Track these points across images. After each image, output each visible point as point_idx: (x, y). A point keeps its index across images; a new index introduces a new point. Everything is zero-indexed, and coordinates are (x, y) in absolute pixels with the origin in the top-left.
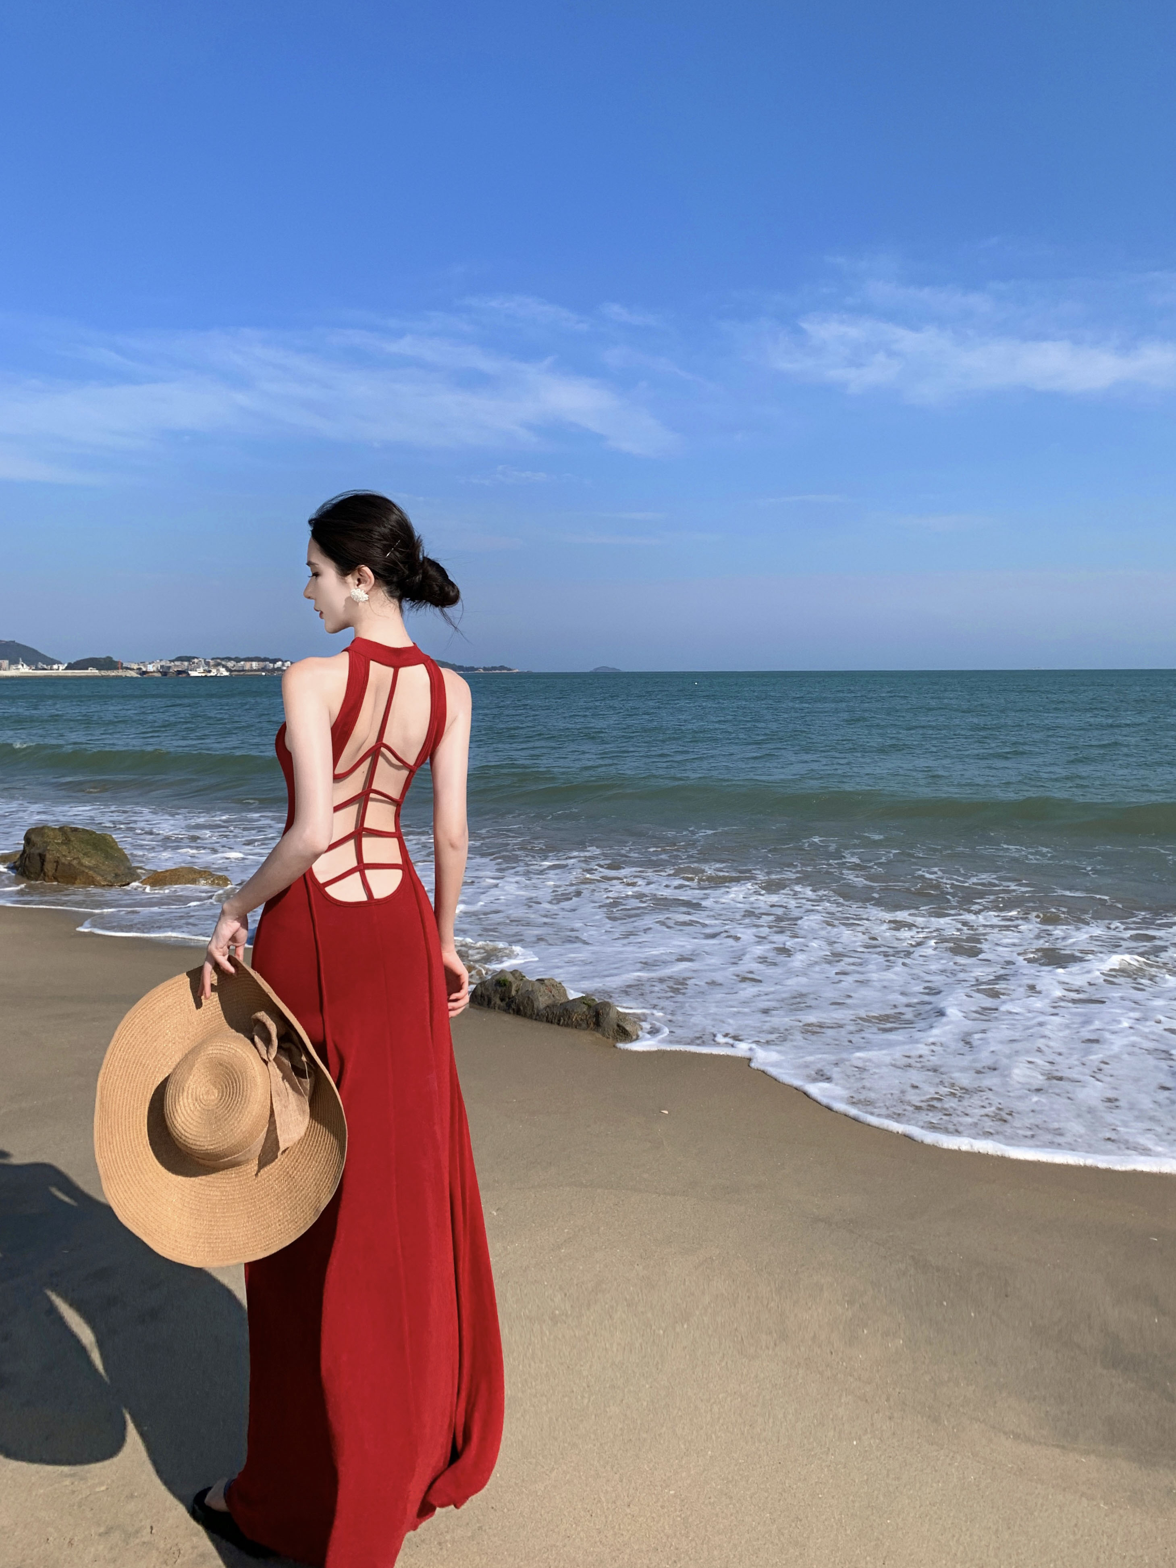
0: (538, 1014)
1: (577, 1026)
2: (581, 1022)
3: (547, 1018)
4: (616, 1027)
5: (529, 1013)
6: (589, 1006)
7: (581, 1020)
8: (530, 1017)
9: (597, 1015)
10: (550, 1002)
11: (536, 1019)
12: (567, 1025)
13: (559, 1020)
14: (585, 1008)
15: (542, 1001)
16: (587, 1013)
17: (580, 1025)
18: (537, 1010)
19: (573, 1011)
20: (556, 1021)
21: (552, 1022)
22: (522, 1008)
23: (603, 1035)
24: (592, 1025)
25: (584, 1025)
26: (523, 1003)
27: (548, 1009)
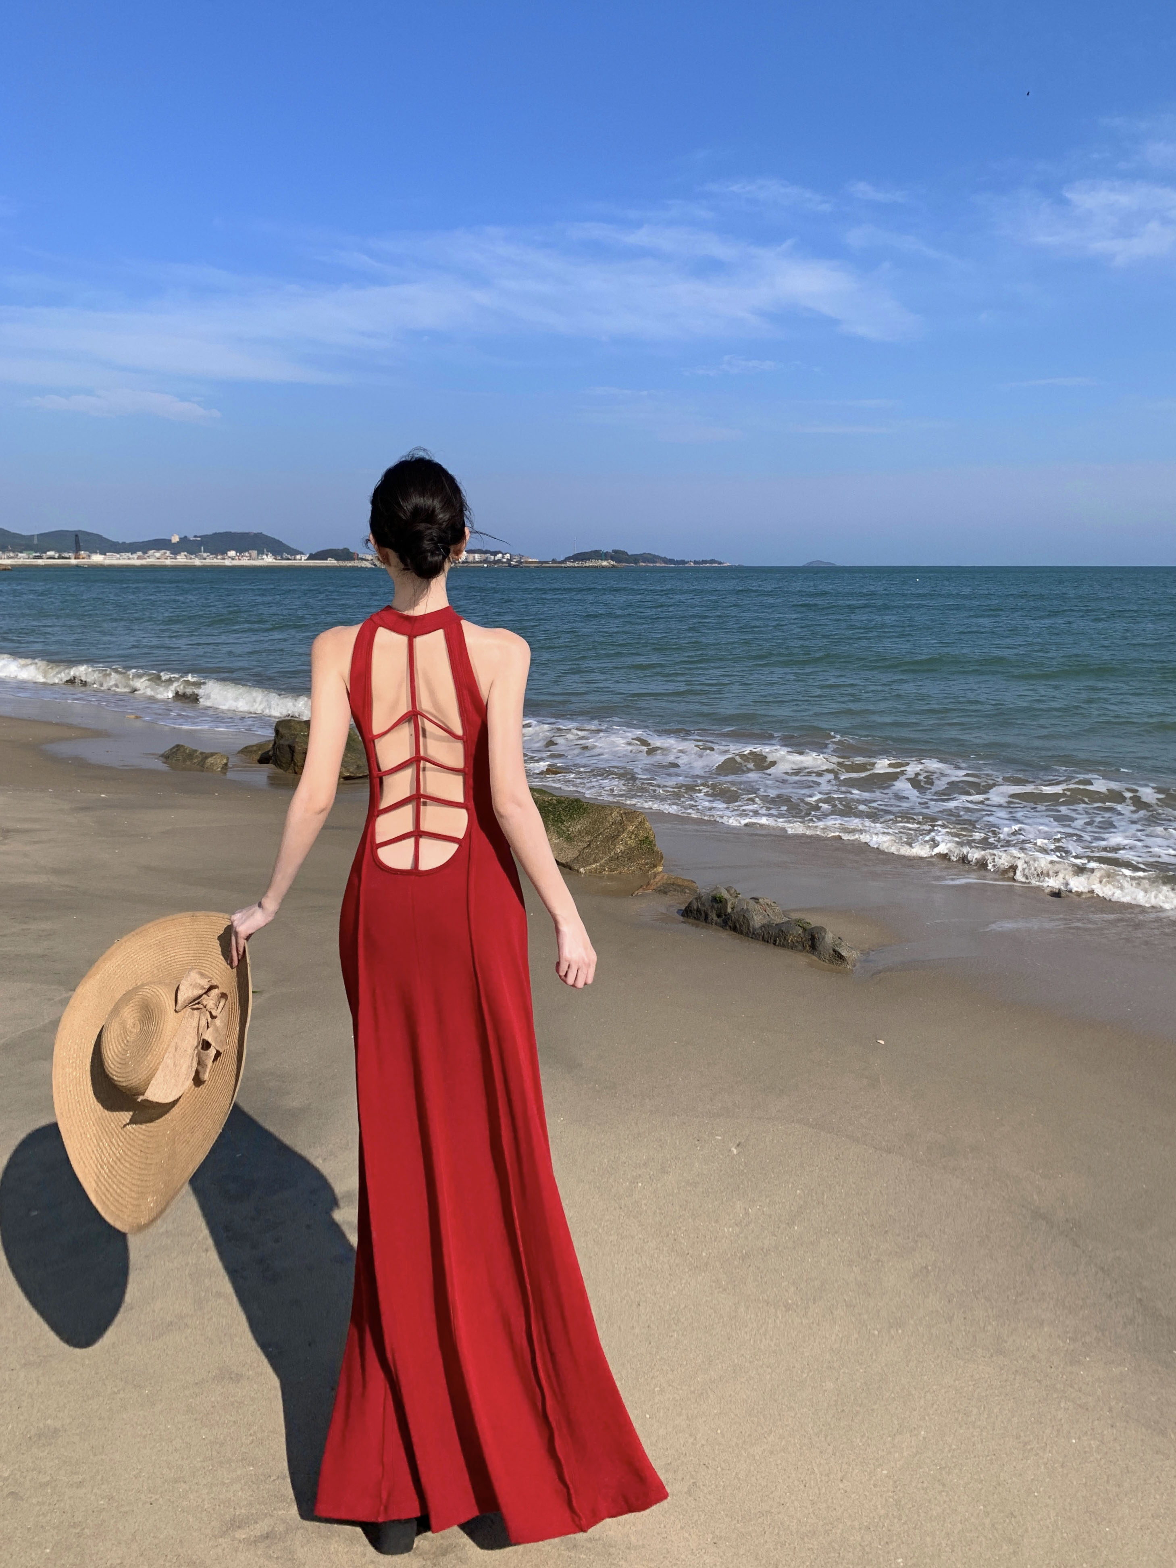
0: (754, 934)
1: (793, 947)
2: (797, 944)
3: (763, 937)
4: (831, 951)
5: (745, 931)
6: (805, 930)
7: (797, 942)
8: (747, 935)
9: (813, 938)
10: (765, 921)
11: (752, 938)
12: (783, 946)
13: (775, 941)
14: (800, 931)
15: (757, 921)
16: (802, 935)
17: (796, 947)
18: (753, 928)
19: (788, 932)
20: (772, 941)
21: (768, 942)
22: (738, 926)
23: (820, 958)
24: (808, 948)
25: (800, 947)
26: (738, 921)
27: (763, 929)
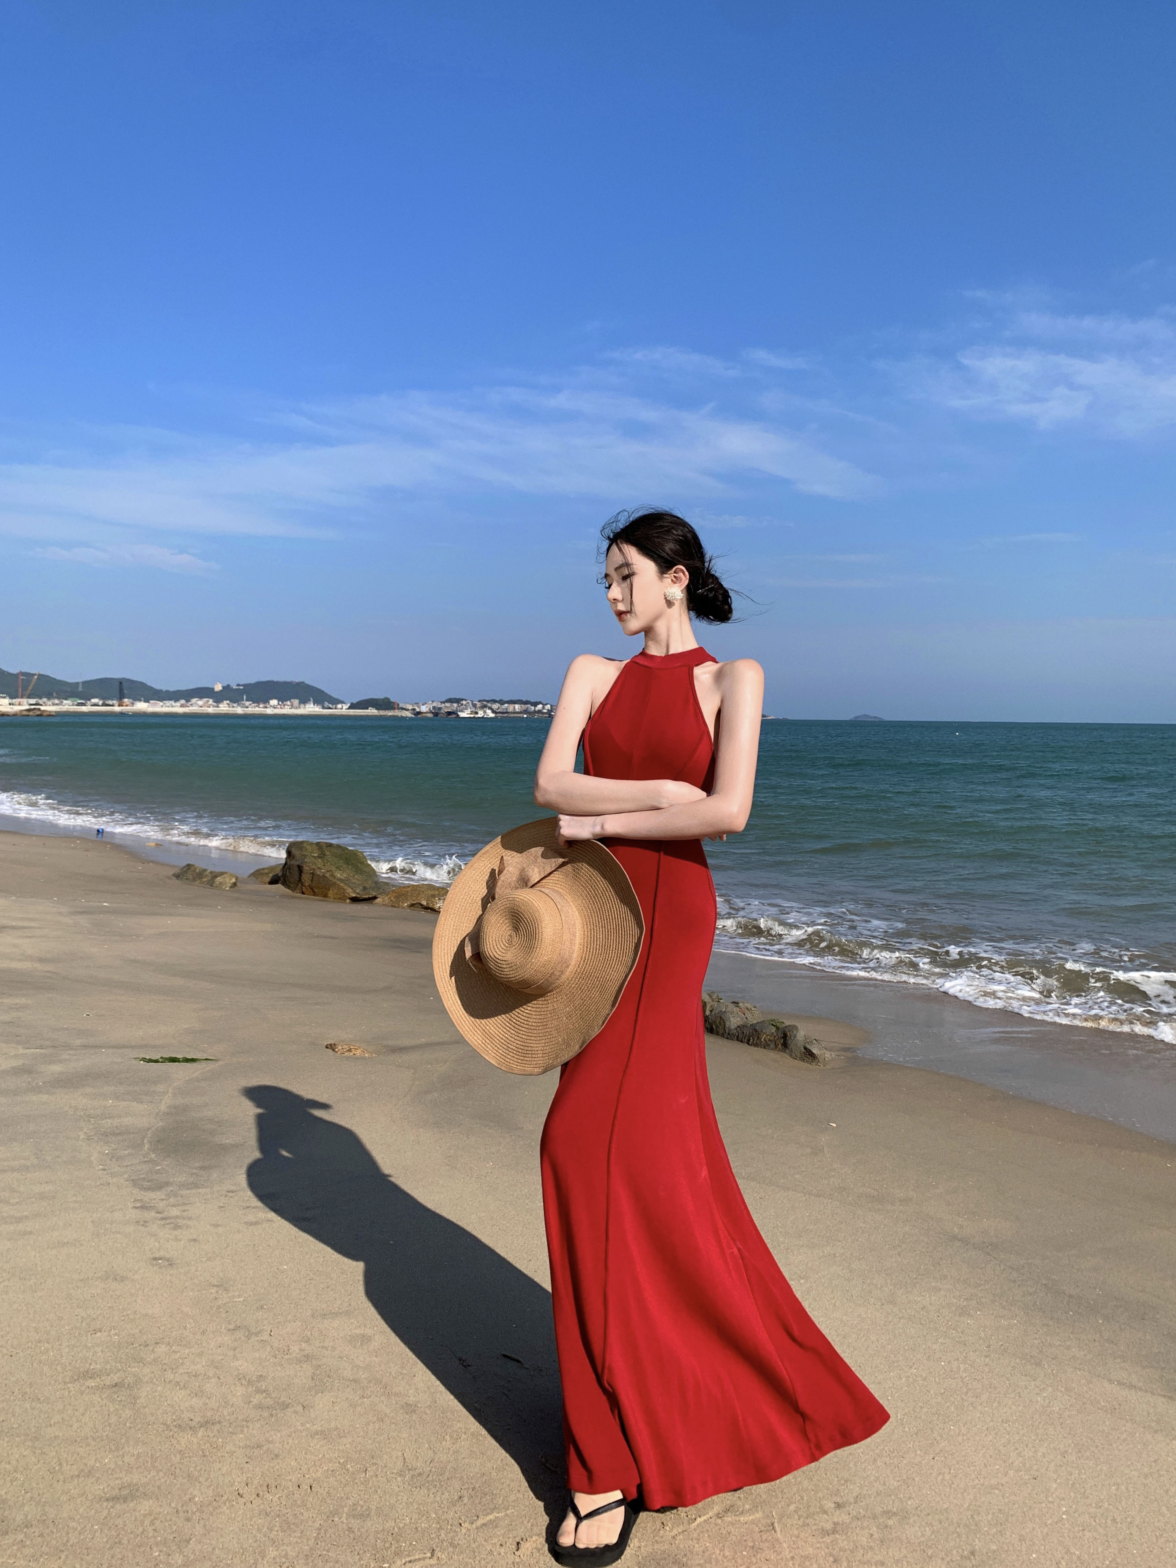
0: (729, 1034)
1: (766, 1046)
2: (769, 1043)
3: (738, 1037)
4: (803, 1050)
5: (721, 1032)
6: (778, 1028)
7: (770, 1040)
8: (723, 1036)
9: (785, 1036)
10: (740, 1023)
11: (727, 1038)
12: (756, 1045)
13: (749, 1040)
14: (774, 1030)
15: (734, 1022)
16: (775, 1034)
18: (729, 1029)
19: (762, 1031)
20: (746, 1040)
21: (742, 1042)
22: (714, 1027)
23: (791, 1056)
24: (780, 1046)
25: (772, 1046)
26: (715, 1022)
27: (738, 1029)
